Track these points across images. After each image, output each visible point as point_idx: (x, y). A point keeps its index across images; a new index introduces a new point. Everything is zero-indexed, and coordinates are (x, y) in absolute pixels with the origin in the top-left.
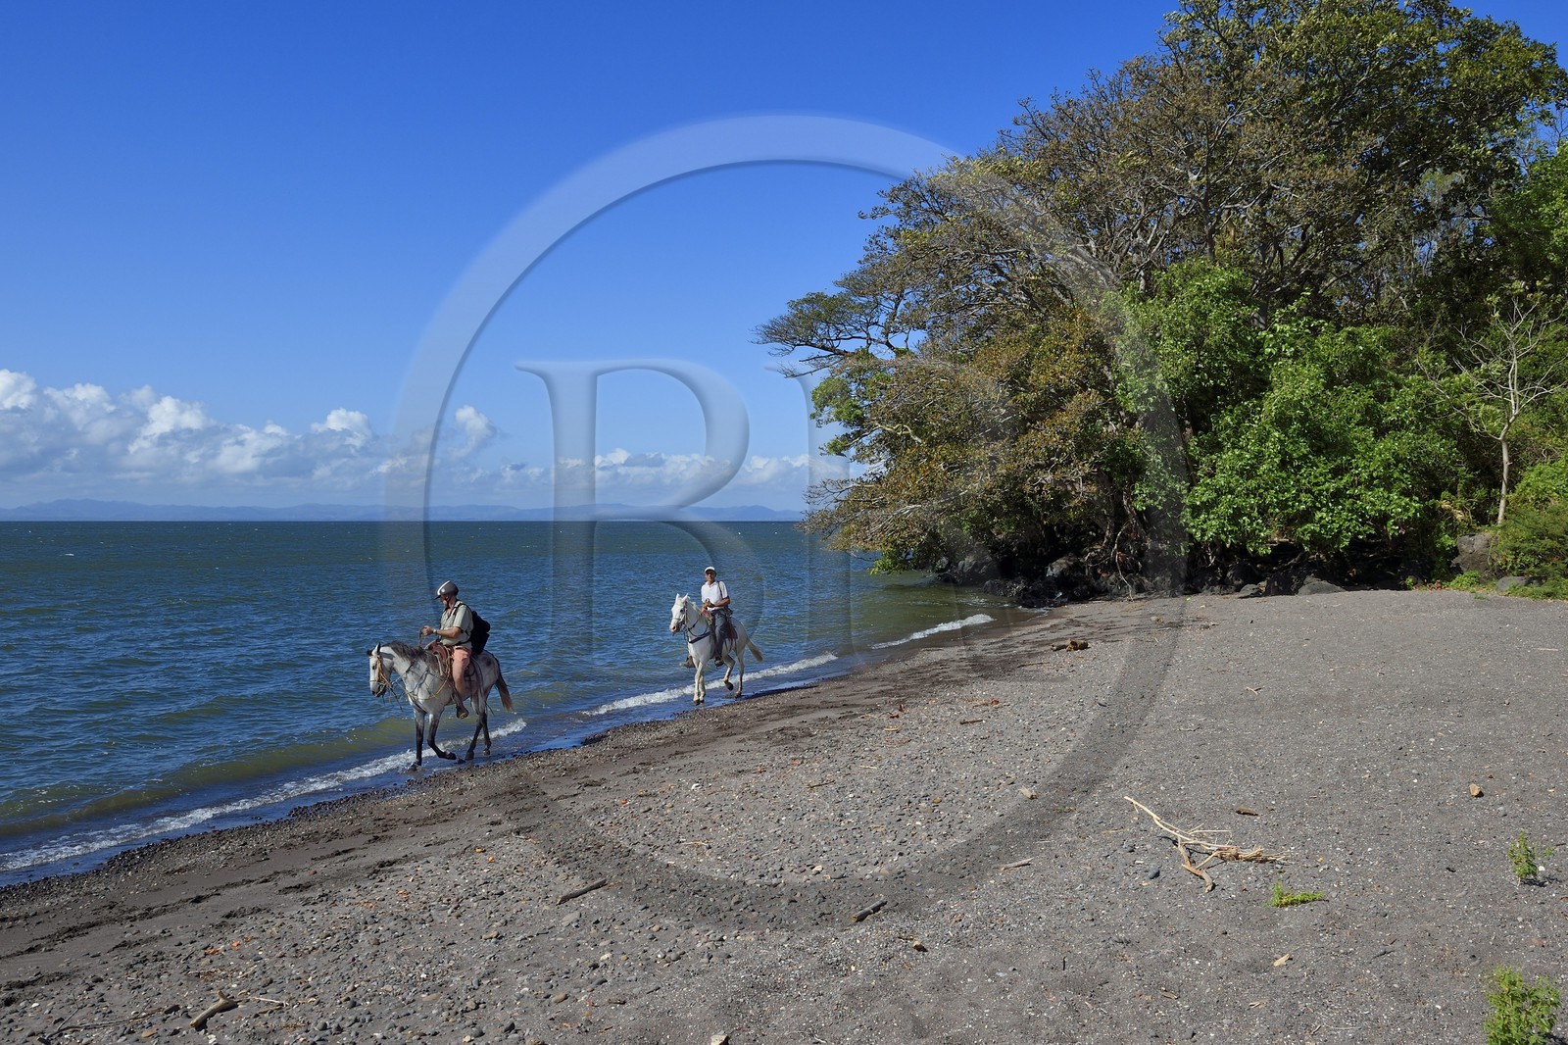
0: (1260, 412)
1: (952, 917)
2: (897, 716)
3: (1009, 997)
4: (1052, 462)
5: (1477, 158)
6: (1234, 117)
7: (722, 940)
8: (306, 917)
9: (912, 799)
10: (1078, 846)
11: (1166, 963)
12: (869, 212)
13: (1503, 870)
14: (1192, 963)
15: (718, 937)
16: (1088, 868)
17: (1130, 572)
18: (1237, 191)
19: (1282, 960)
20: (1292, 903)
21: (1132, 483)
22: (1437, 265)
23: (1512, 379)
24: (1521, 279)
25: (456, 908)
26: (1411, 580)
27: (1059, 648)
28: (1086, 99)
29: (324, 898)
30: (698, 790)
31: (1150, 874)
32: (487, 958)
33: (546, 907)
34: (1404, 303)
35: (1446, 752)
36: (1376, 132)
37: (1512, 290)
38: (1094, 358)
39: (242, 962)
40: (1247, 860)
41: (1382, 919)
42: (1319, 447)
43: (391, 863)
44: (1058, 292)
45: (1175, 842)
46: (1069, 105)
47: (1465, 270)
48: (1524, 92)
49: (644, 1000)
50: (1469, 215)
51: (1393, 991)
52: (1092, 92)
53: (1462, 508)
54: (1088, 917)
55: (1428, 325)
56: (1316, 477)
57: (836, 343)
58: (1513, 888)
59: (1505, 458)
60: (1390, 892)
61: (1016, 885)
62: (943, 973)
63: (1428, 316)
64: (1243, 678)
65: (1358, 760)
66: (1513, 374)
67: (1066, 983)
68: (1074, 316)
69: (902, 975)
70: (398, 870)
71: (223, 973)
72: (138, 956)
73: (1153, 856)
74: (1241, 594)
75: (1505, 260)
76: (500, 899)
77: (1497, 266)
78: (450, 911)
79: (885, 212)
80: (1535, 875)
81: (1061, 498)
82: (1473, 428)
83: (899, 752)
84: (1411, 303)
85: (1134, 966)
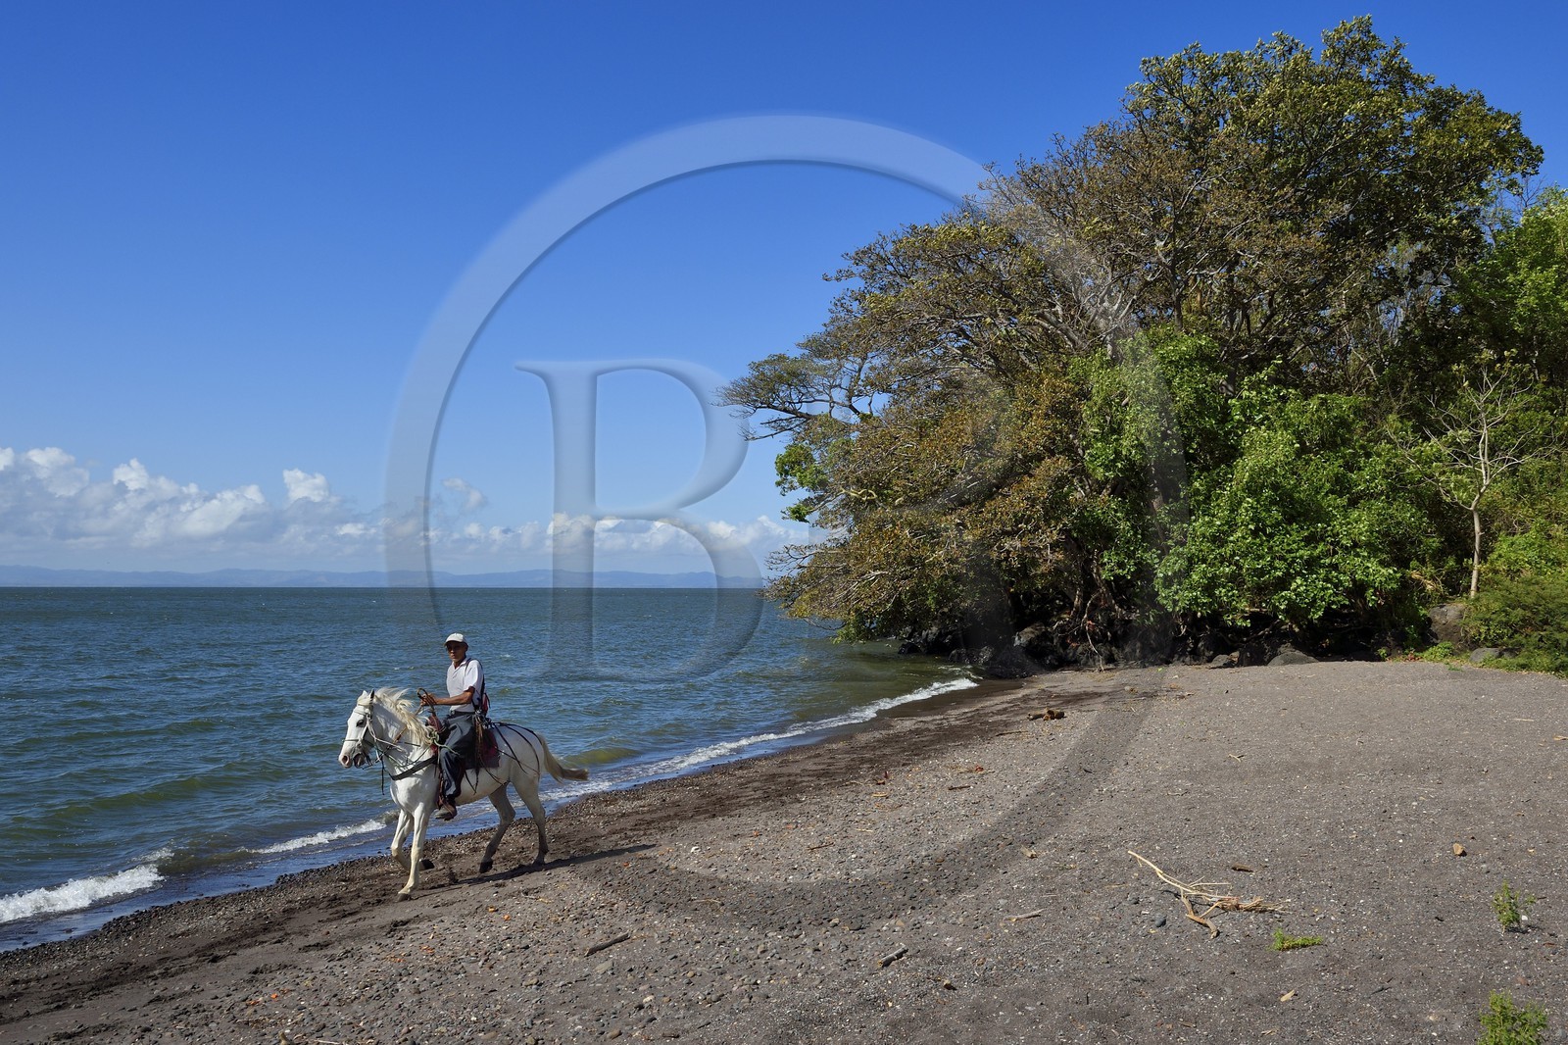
0: (1231, 480)
1: (974, 961)
2: (884, 783)
3: (1040, 1027)
4: (1021, 529)
5: (1441, 229)
6: (1200, 184)
7: (756, 983)
8: (337, 970)
9: (914, 858)
10: (1084, 899)
11: (1182, 998)
12: (833, 274)
13: (1489, 920)
14: (1206, 998)
15: (753, 981)
16: (1097, 918)
17: (1100, 641)
18: (1203, 256)
19: (1288, 996)
20: (1293, 947)
21: (1101, 550)
22: (1405, 335)
23: (1482, 447)
24: (1488, 347)
25: (486, 961)
26: (1384, 651)
27: (1036, 717)
28: (1050, 163)
29: (349, 955)
30: (697, 853)
31: (1157, 923)
32: (534, 1002)
33: (575, 959)
34: (1371, 370)
35: (1428, 815)
36: (1342, 200)
37: (1481, 359)
38: (1061, 424)
39: (287, 1011)
40: (1247, 910)
41: (1378, 961)
42: (1292, 515)
43: (405, 923)
44: (1024, 358)
45: (1177, 895)
46: (1034, 172)
47: (1433, 337)
48: (1490, 161)
49: (698, 1034)
50: (1436, 283)
51: (1392, 1021)
52: (1057, 156)
53: (1433, 578)
54: (1103, 959)
55: (1396, 394)
56: (1289, 545)
57: (798, 406)
58: (1498, 935)
59: (1477, 528)
60: (1383, 938)
61: (1030, 934)
62: (976, 1006)
63: (1394, 384)
64: (1224, 746)
65: (1345, 822)
66: (1484, 442)
67: (1092, 1015)
68: (1041, 382)
69: (938, 1009)
70: (414, 929)
71: (272, 1020)
72: (177, 1008)
73: (1157, 907)
74: (1212, 665)
75: (1472, 330)
76: (527, 952)
77: (1466, 335)
78: (480, 963)
79: (850, 275)
80: (1518, 922)
81: (1028, 563)
82: (1444, 497)
83: (891, 816)
84: (1379, 369)
85: (1153, 1000)
